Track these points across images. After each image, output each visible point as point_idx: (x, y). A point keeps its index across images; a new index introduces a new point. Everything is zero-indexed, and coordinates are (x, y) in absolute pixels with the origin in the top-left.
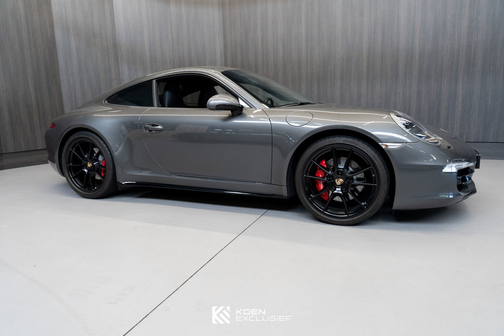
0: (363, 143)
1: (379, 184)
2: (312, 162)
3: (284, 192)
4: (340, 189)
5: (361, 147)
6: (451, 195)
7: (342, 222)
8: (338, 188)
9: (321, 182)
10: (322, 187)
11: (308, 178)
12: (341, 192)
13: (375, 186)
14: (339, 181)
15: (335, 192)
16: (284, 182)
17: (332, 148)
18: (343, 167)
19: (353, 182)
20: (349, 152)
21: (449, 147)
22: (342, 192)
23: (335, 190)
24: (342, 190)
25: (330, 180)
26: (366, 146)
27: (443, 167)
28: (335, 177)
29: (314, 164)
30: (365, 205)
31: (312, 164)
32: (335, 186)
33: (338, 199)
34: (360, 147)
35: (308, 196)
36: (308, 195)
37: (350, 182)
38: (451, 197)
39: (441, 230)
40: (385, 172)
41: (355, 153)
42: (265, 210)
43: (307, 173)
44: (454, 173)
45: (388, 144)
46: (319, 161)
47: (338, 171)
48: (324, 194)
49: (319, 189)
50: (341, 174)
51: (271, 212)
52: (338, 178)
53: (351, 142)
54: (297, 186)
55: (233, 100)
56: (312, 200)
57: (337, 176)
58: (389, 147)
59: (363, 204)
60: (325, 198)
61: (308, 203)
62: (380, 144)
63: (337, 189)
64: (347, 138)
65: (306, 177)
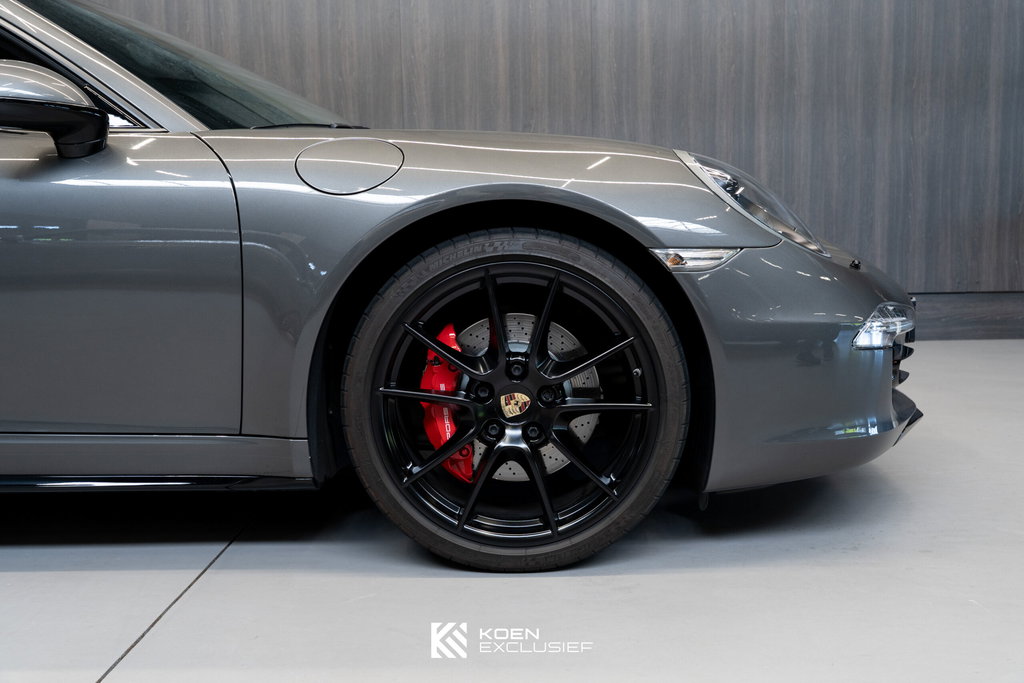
0: (597, 253)
1: (659, 401)
2: (407, 333)
3: (299, 462)
4: (519, 432)
5: (592, 269)
6: (873, 426)
7: (534, 557)
8: (515, 428)
9: (446, 411)
10: (448, 430)
11: (394, 396)
12: (523, 446)
13: (644, 411)
14: (514, 404)
15: (502, 444)
16: (298, 423)
17: (482, 274)
18: (523, 349)
19: (565, 402)
20: (545, 290)
21: (857, 267)
22: (527, 442)
23: (501, 436)
24: (525, 437)
25: (479, 400)
26: (609, 264)
27: (855, 331)
28: (497, 389)
29: (416, 342)
30: (612, 485)
31: (408, 340)
32: (500, 422)
33: (511, 472)
34: (586, 265)
35: (397, 470)
36: (396, 465)
37: (553, 403)
38: (874, 431)
39: (855, 549)
40: (677, 357)
41: (567, 291)
42: (217, 548)
43: (388, 378)
44: (879, 348)
45: (684, 254)
46: (434, 328)
47: (509, 365)
48: (457, 456)
49: (439, 436)
50: (518, 373)
51: (238, 549)
52: (510, 391)
53: (551, 249)
54: (351, 433)
55: (64, 89)
56: (414, 484)
57: (506, 382)
58: (690, 264)
59: (606, 481)
60: (461, 471)
61: (399, 498)
62: (657, 251)
63: (509, 432)
64: (537, 234)
65: (386, 396)
